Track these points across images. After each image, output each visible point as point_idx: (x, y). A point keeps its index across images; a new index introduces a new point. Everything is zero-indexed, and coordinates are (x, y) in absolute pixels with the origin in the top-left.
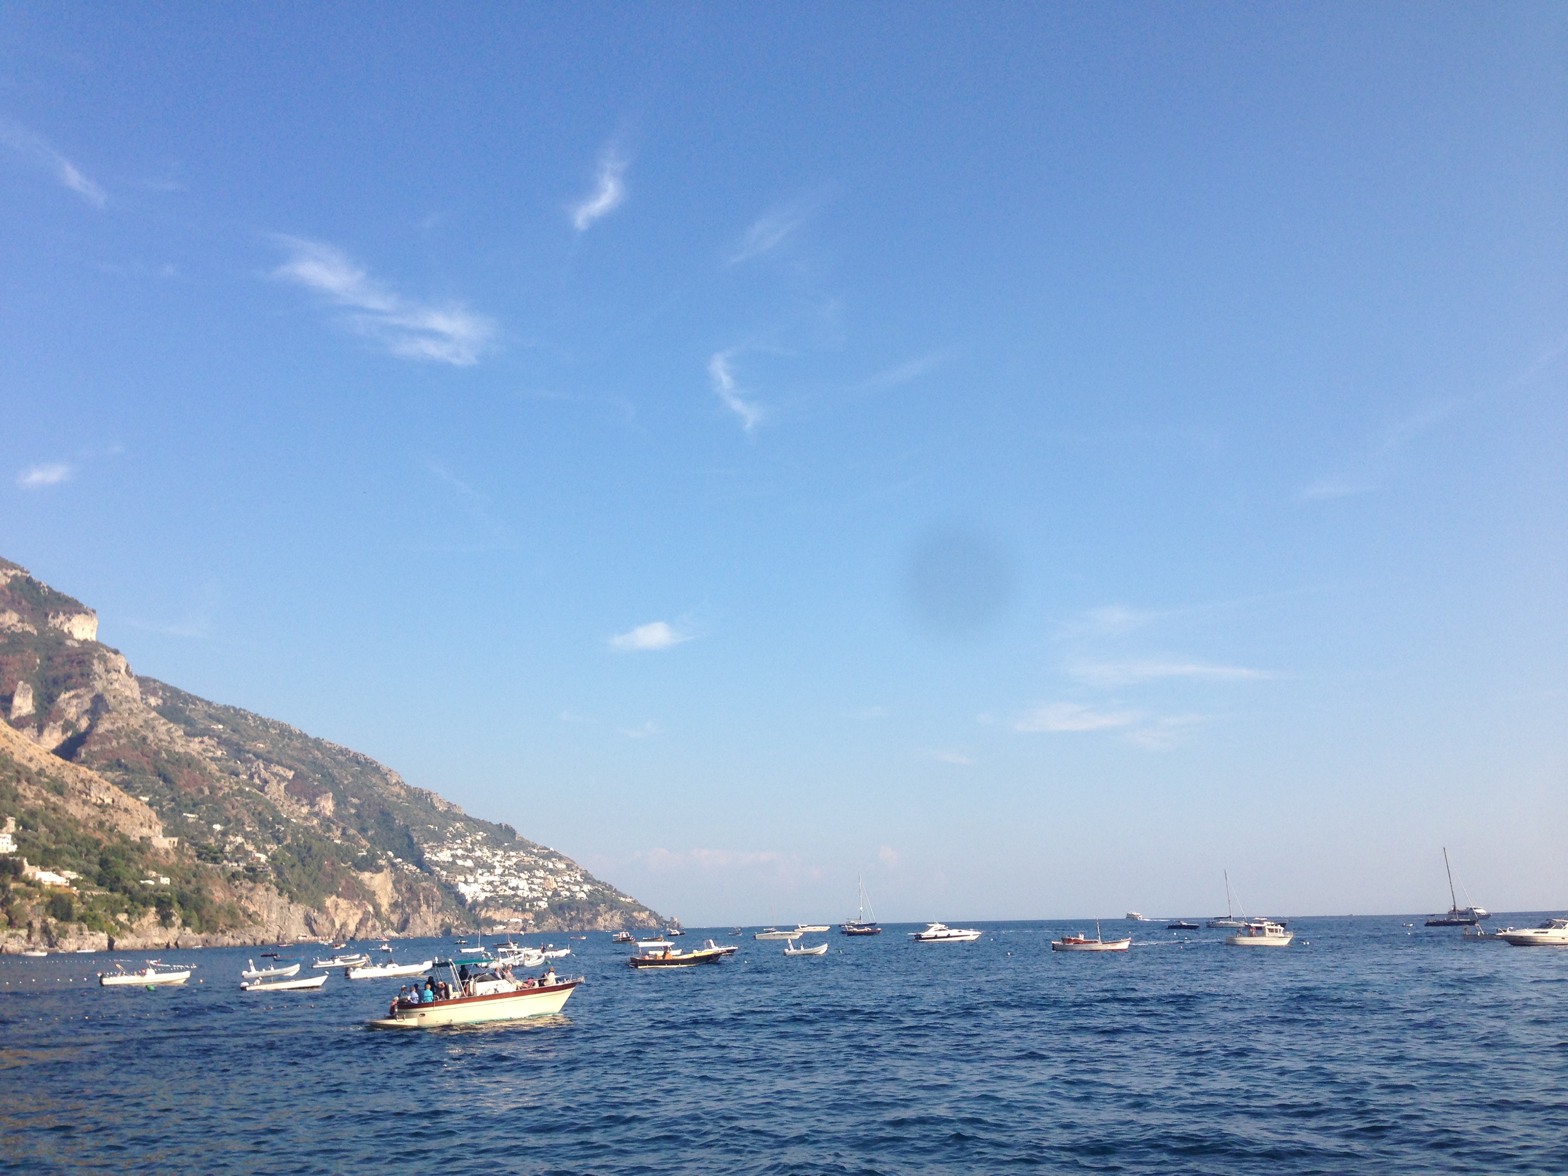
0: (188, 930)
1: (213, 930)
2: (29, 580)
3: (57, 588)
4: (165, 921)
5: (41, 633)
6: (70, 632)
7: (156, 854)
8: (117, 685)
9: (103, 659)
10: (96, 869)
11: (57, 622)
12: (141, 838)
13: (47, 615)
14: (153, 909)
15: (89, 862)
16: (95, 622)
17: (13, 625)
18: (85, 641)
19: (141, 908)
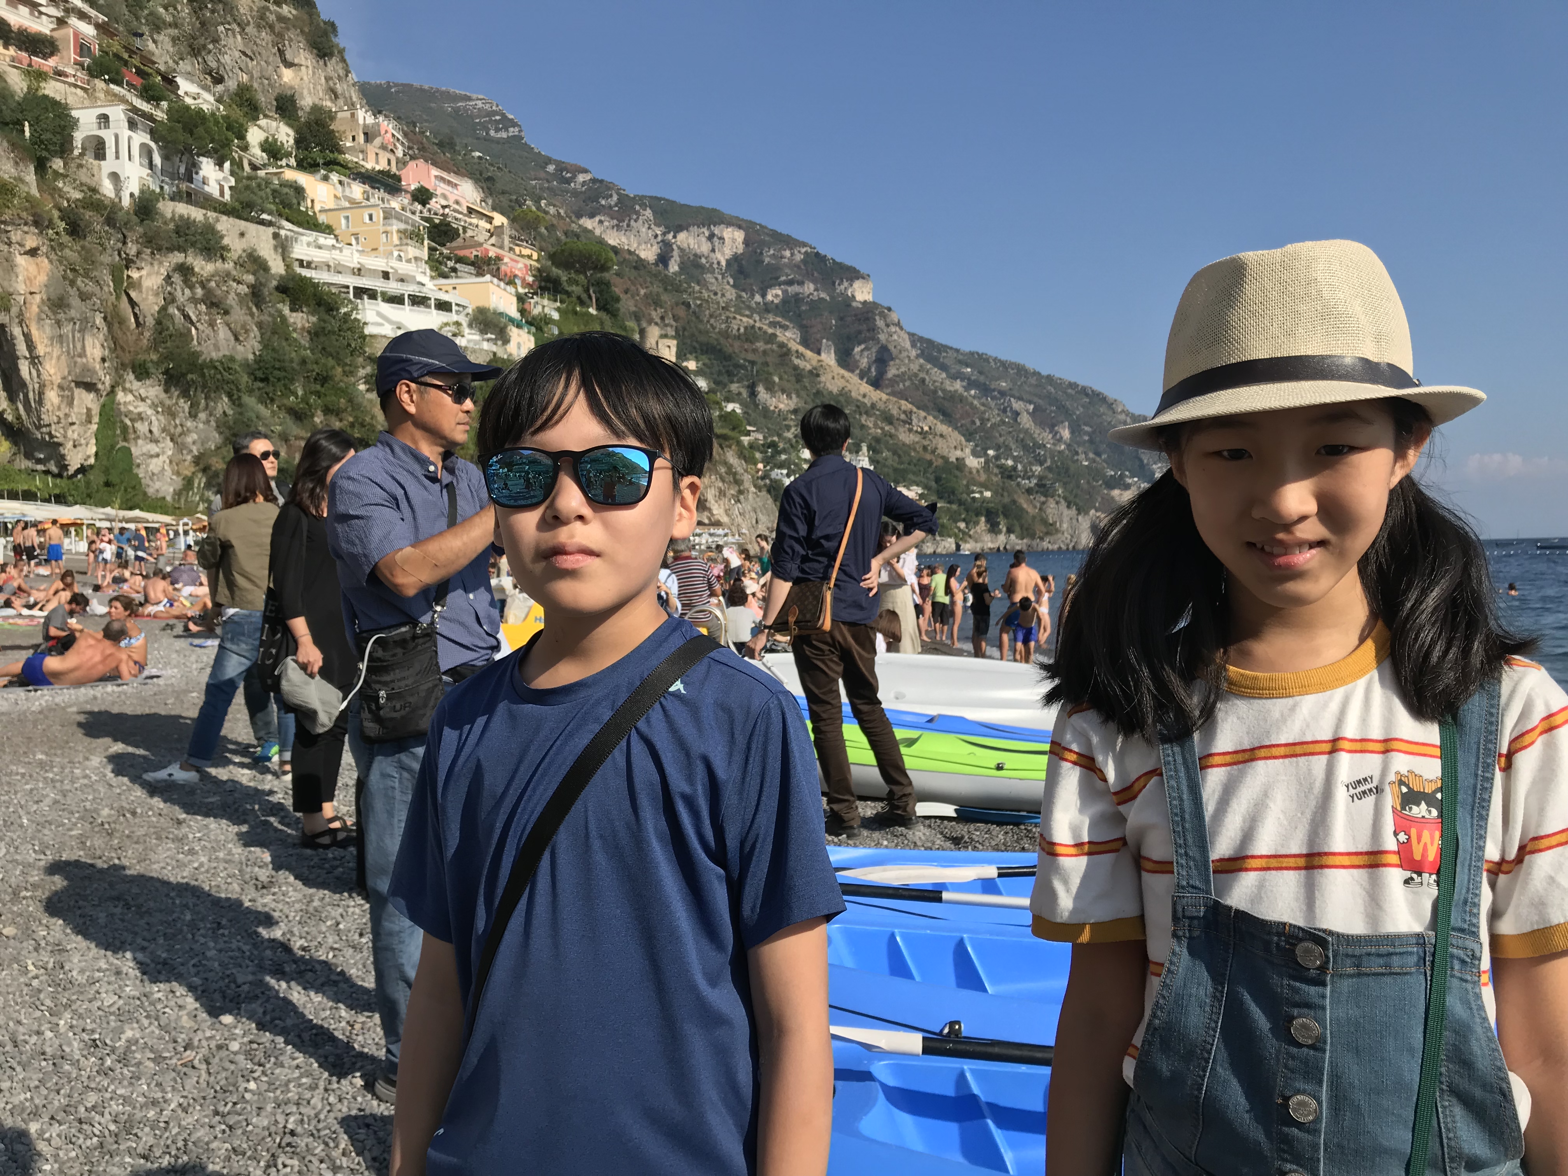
0: (1013, 537)
1: (1032, 536)
2: (817, 254)
3: (838, 260)
4: (994, 529)
5: (832, 297)
6: (853, 296)
7: (971, 473)
8: (895, 337)
9: (883, 316)
10: (933, 484)
11: (842, 287)
12: (957, 459)
13: (834, 283)
14: (983, 519)
15: (927, 478)
16: (870, 285)
17: (811, 294)
18: (865, 303)
19: (975, 519)
